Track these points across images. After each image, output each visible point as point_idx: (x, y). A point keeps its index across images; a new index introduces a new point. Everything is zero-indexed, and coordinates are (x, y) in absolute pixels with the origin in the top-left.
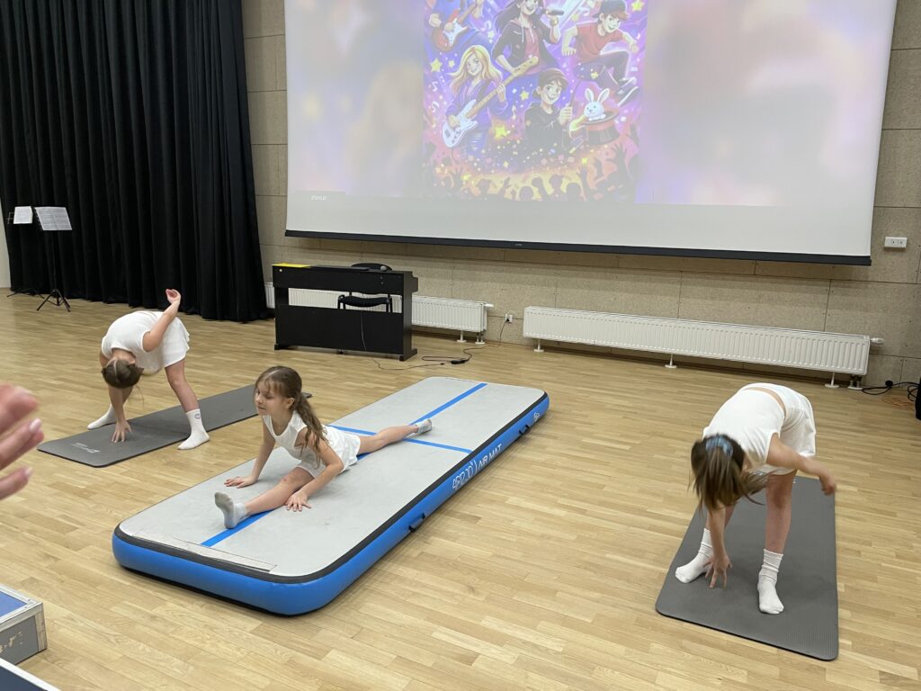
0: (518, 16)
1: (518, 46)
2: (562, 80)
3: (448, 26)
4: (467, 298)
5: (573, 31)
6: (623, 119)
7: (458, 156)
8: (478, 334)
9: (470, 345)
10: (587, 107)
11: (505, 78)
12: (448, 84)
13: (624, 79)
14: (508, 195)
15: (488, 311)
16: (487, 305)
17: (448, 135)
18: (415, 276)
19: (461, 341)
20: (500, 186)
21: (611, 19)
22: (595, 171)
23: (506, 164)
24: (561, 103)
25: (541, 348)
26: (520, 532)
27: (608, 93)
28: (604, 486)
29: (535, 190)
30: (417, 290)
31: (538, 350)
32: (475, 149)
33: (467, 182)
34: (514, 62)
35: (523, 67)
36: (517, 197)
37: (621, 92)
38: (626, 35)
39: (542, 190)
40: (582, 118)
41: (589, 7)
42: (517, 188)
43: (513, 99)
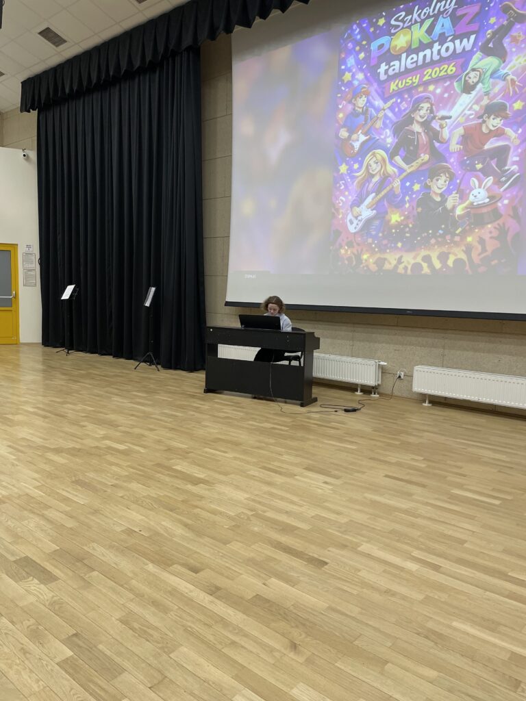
0: (412, 123)
1: (411, 148)
2: (450, 173)
3: (354, 137)
4: (365, 357)
5: (461, 131)
6: (506, 202)
7: (360, 239)
8: (373, 388)
9: (366, 397)
10: (473, 192)
11: (401, 173)
12: (353, 183)
13: (506, 168)
14: (401, 269)
15: (382, 369)
16: (382, 363)
17: (352, 223)
18: (316, 336)
19: (359, 393)
20: (394, 262)
21: (493, 119)
22: (480, 247)
23: (399, 245)
24: (449, 191)
25: (430, 402)
26: (364, 584)
27: (491, 181)
28: (465, 541)
29: (425, 265)
30: (319, 348)
31: (426, 404)
32: (374, 233)
33: (366, 260)
34: (408, 161)
35: (415, 165)
36: (409, 272)
37: (504, 179)
38: (509, 131)
39: (431, 266)
40: (467, 203)
41: (474, 110)
42: (408, 263)
43: (406, 190)
